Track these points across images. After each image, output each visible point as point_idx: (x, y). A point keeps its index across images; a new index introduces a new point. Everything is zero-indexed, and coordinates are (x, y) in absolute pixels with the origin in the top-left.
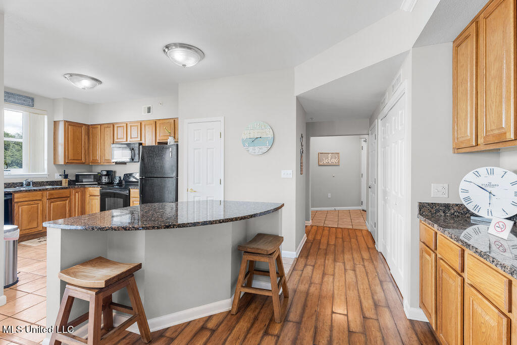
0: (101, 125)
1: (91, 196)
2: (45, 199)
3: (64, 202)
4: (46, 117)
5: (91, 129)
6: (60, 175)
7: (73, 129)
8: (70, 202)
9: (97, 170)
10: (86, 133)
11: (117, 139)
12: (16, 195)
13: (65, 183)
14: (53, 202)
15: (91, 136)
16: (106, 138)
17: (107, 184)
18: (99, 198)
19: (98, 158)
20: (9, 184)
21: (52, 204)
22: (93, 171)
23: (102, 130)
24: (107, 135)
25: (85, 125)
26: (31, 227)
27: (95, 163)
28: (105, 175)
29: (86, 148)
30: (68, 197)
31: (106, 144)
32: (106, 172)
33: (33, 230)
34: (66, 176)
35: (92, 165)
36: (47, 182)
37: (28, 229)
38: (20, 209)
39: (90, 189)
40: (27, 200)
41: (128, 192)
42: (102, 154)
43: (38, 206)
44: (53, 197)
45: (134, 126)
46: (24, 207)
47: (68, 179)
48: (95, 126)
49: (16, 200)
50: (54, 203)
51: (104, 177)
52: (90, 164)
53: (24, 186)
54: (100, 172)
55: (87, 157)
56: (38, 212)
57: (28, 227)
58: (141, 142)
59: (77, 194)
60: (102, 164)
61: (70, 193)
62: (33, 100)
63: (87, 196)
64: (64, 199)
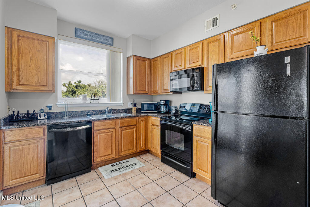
0: (160, 57)
1: (152, 125)
2: (117, 127)
3: (132, 130)
4: (122, 54)
5: (152, 63)
6: (131, 104)
7: (140, 63)
8: (136, 129)
9: (157, 99)
10: (149, 66)
11: (175, 67)
12: (95, 124)
13: (134, 111)
14: (123, 130)
15: (152, 69)
16: (164, 69)
17: (165, 113)
18: (159, 128)
19: (158, 88)
20: (97, 111)
21: (123, 132)
22: (154, 100)
23: (162, 61)
24: (166, 65)
25: (148, 58)
26: (107, 154)
27: (155, 93)
28: (163, 105)
29: (149, 80)
30: (135, 125)
31: (165, 75)
32: (164, 102)
33: (109, 157)
34: (135, 105)
35: (153, 95)
36: (122, 109)
37: (105, 156)
38: (98, 137)
39: (152, 118)
40: (104, 128)
41: (190, 127)
42: (161, 85)
43: (112, 134)
44: (123, 125)
45: (193, 49)
46: (102, 135)
47: (136, 108)
48: (156, 59)
49: (95, 129)
50: (125, 131)
51: (162, 107)
52: (152, 94)
53: (107, 113)
54: (160, 101)
55: (149, 88)
56: (112, 139)
57: (105, 154)
58: (202, 66)
59: (142, 122)
60: (161, 94)
61: (137, 122)
62: (112, 39)
63: (150, 125)
64: (132, 127)
